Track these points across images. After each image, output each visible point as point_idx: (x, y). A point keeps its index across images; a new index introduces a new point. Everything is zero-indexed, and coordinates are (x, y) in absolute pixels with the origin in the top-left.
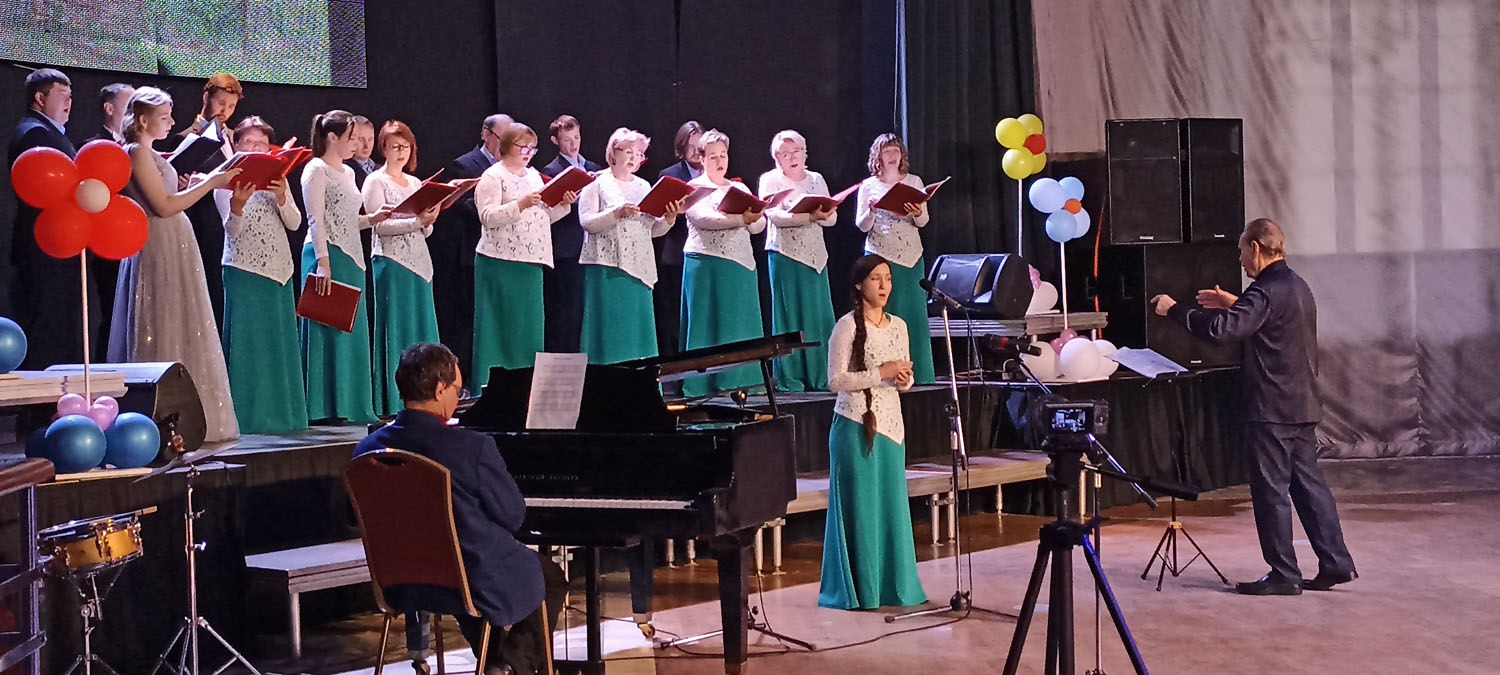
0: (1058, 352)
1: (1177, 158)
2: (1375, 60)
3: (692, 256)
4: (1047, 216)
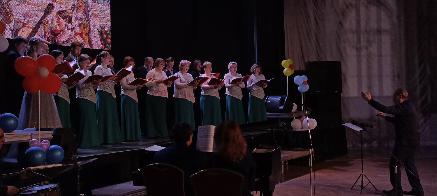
0: (302, 122)
2: (367, 48)
3: (203, 95)
4: (298, 85)
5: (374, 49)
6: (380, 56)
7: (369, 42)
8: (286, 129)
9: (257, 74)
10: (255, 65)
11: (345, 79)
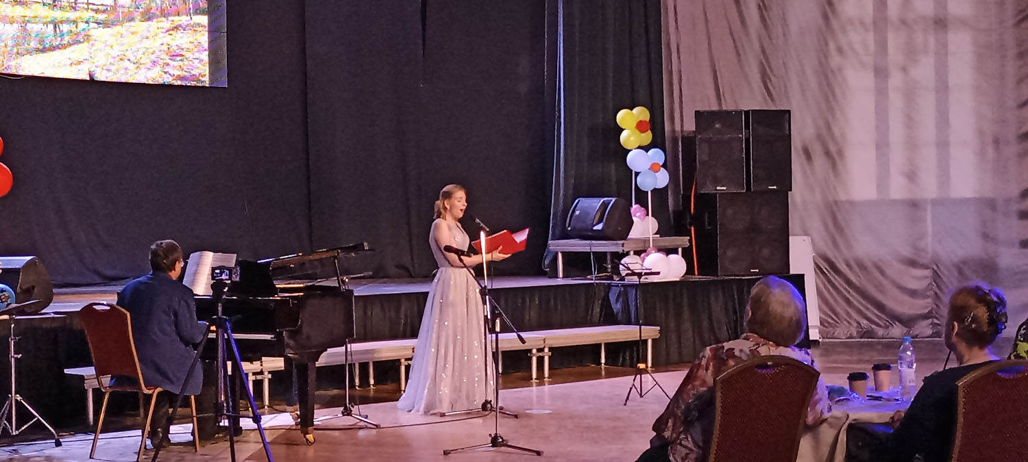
1: (743, 136)
2: (904, 70)
5: (924, 71)
6: (942, 88)
7: (911, 53)
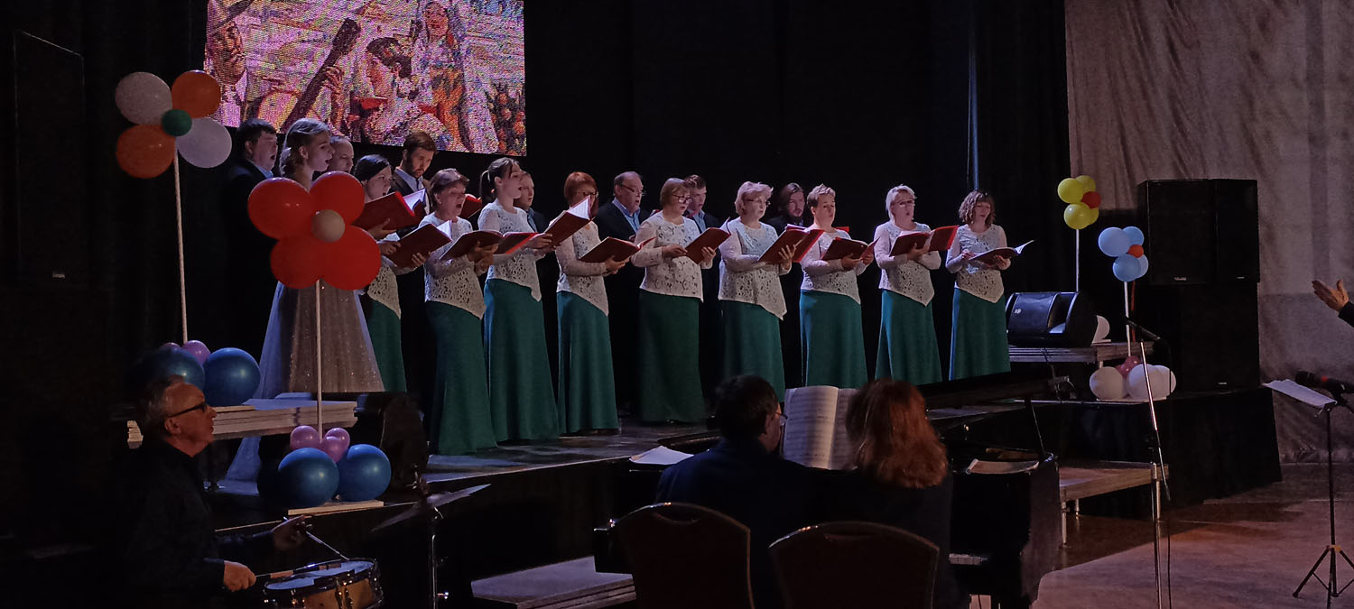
0: (1125, 375)
2: (1345, 135)
3: (806, 293)
4: (1113, 259)
8: (1074, 400)
9: (981, 223)
10: (973, 196)
11: (1271, 238)
